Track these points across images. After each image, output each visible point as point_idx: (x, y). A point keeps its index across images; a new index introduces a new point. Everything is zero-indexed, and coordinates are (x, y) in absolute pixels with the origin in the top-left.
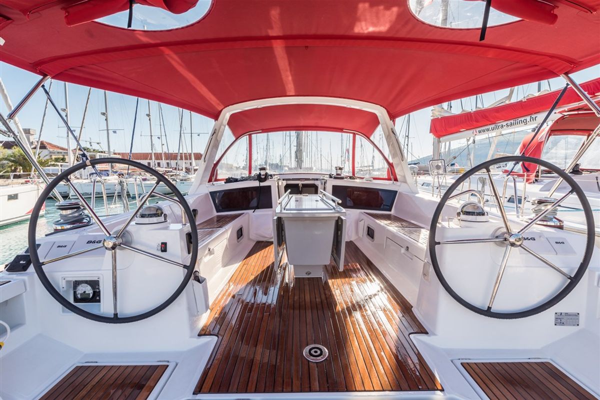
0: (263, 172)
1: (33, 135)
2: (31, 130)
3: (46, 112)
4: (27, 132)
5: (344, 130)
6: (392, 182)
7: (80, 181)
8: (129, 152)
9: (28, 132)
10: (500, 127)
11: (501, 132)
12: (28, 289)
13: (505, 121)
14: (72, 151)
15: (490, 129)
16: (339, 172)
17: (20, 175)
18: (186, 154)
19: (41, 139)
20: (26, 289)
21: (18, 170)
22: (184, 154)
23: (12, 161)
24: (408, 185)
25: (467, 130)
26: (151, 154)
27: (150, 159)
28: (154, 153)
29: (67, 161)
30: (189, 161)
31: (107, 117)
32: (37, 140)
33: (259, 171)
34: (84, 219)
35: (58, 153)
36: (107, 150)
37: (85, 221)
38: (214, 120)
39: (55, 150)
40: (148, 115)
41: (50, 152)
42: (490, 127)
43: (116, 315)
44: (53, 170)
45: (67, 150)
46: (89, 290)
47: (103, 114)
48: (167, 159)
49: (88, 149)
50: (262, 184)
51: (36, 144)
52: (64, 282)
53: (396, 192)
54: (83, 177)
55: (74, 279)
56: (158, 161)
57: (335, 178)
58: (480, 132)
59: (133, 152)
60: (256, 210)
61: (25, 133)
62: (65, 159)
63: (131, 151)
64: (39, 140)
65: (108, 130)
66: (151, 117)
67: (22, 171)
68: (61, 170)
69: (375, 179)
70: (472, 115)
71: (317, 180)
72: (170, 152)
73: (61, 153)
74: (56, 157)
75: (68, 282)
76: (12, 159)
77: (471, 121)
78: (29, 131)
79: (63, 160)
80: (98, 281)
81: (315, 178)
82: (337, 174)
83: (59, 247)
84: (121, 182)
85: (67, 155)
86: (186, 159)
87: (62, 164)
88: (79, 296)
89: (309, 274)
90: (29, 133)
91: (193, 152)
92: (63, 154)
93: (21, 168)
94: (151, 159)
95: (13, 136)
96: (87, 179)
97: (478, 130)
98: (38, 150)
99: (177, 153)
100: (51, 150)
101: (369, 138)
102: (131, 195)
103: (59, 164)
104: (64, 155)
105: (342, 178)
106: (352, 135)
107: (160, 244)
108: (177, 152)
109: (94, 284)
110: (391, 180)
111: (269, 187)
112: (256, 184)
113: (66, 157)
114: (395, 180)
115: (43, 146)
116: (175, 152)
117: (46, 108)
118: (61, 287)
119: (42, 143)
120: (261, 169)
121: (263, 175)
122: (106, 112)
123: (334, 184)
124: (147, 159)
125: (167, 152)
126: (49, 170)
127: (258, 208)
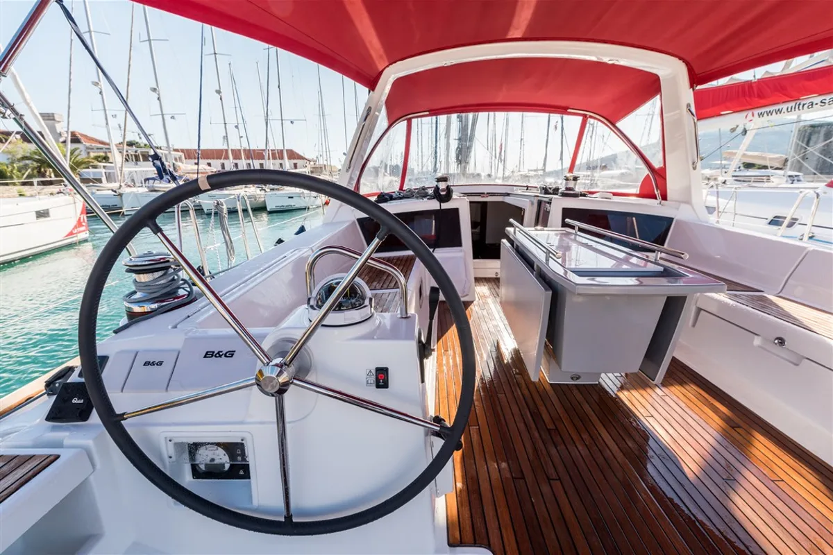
0: (442, 185)
1: (59, 122)
2: (55, 115)
3: (72, 87)
4: (49, 117)
5: (569, 110)
6: (658, 201)
7: (134, 190)
8: (197, 148)
9: (52, 118)
10: (806, 106)
11: (799, 116)
12: (98, 466)
13: (820, 95)
14: (116, 146)
15: (785, 110)
16: (571, 184)
17: (51, 181)
18: (274, 150)
19: (71, 129)
20: (93, 465)
21: (48, 174)
22: (272, 150)
23: (37, 161)
24: (693, 207)
25: (734, 112)
26: (227, 151)
27: (225, 158)
28: (232, 150)
29: (111, 161)
30: (279, 161)
31: (159, 94)
32: (66, 130)
33: (436, 183)
34: (179, 288)
35: (98, 149)
36: (165, 145)
37: (181, 292)
38: (367, 89)
39: (93, 145)
40: (219, 92)
41: (87, 148)
42: (784, 106)
43: (289, 517)
44: (94, 173)
45: (108, 144)
46: (222, 458)
47: (154, 90)
48: (248, 158)
49: (137, 143)
50: (445, 206)
51: (66, 135)
52: (171, 445)
53: (671, 220)
54: (137, 185)
55: (191, 441)
56: (236, 161)
57: (564, 195)
58: (761, 115)
59: (201, 148)
60: (436, 249)
61: (44, 119)
62: (108, 158)
63: (199, 146)
64: (68, 129)
65: (163, 115)
66: (222, 94)
67: (53, 175)
68: (105, 173)
69: (615, 194)
70: (754, 85)
71: (508, 195)
72: (251, 148)
73: (101, 149)
74: (96, 154)
75: (179, 446)
76: (37, 157)
77: (750, 96)
78: (53, 116)
79: (106, 159)
80: (242, 444)
81: (504, 192)
82: (567, 189)
83: (147, 364)
84: (218, 204)
85: (110, 152)
86: (274, 158)
87: (105, 164)
88: (202, 467)
89: (578, 379)
90: (54, 120)
91: (286, 148)
92: (104, 150)
93: (51, 170)
94: (227, 158)
95: (12, 116)
96: (142, 186)
97: (756, 112)
98: (70, 146)
99: (264, 150)
100: (88, 144)
101: (613, 125)
102: (206, 211)
103: (102, 164)
104: (106, 153)
105: (576, 195)
106: (580, 118)
107: (374, 372)
108: (264, 148)
109: (235, 449)
110: (656, 198)
111: (456, 211)
112: (434, 205)
113: (109, 155)
114: (662, 199)
115: (75, 139)
116: (259, 148)
117: (70, 80)
118: (166, 457)
119: (73, 134)
120: (439, 180)
121: (443, 190)
122: (158, 87)
123: (566, 207)
124: (221, 159)
125: (248, 148)
126: (88, 173)
127: (439, 247)
